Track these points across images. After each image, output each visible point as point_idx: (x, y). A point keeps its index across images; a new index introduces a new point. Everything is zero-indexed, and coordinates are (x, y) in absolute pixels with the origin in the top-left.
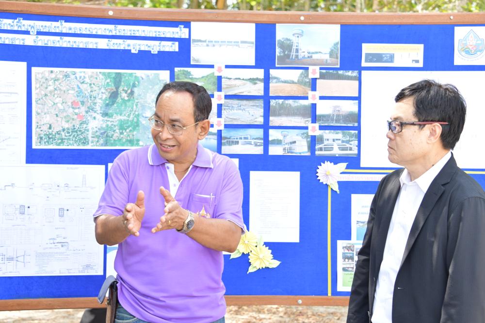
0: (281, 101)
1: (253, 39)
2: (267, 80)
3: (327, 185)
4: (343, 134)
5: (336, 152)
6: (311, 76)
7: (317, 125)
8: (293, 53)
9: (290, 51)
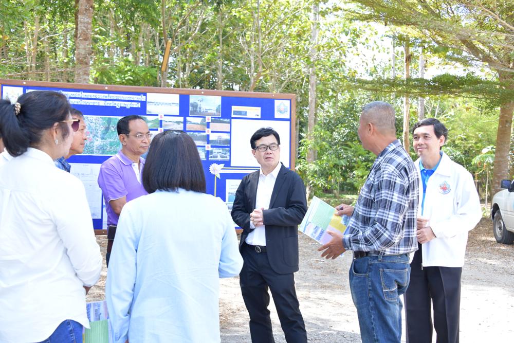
0: (192, 133)
1: (178, 102)
2: (185, 122)
3: (214, 175)
4: (223, 150)
5: (219, 158)
6: (207, 121)
7: (210, 145)
8: (198, 110)
9: (197, 108)
